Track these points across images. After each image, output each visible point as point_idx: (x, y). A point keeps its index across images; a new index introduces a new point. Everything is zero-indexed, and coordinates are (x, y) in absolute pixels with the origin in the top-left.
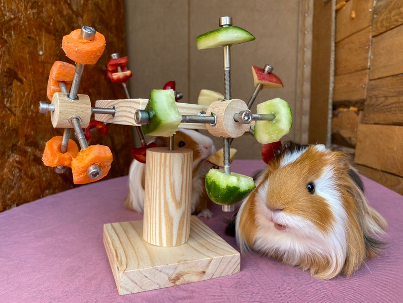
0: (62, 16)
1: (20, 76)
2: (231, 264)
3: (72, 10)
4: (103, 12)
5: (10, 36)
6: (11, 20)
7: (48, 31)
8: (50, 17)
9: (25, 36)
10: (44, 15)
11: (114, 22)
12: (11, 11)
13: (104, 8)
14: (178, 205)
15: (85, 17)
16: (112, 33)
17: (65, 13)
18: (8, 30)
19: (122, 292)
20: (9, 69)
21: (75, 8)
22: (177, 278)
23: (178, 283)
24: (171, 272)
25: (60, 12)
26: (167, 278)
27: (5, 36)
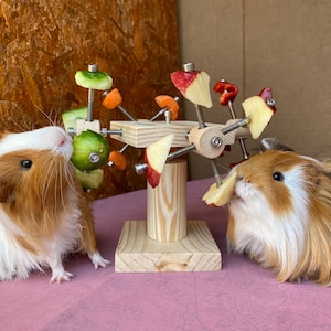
0: (114, 40)
1: (77, 98)
2: (211, 262)
3: (123, 33)
4: (154, 29)
5: (69, 65)
6: (70, 52)
7: (101, 56)
8: (103, 43)
9: (81, 63)
10: (97, 42)
11: (166, 37)
12: (69, 44)
13: (155, 25)
14: (170, 207)
15: (136, 37)
16: (164, 47)
17: (116, 37)
18: (67, 61)
19: (117, 270)
20: (68, 93)
21: (126, 31)
22: (162, 266)
23: (162, 270)
24: (156, 260)
25: (112, 37)
26: (153, 265)
27: (65, 67)
